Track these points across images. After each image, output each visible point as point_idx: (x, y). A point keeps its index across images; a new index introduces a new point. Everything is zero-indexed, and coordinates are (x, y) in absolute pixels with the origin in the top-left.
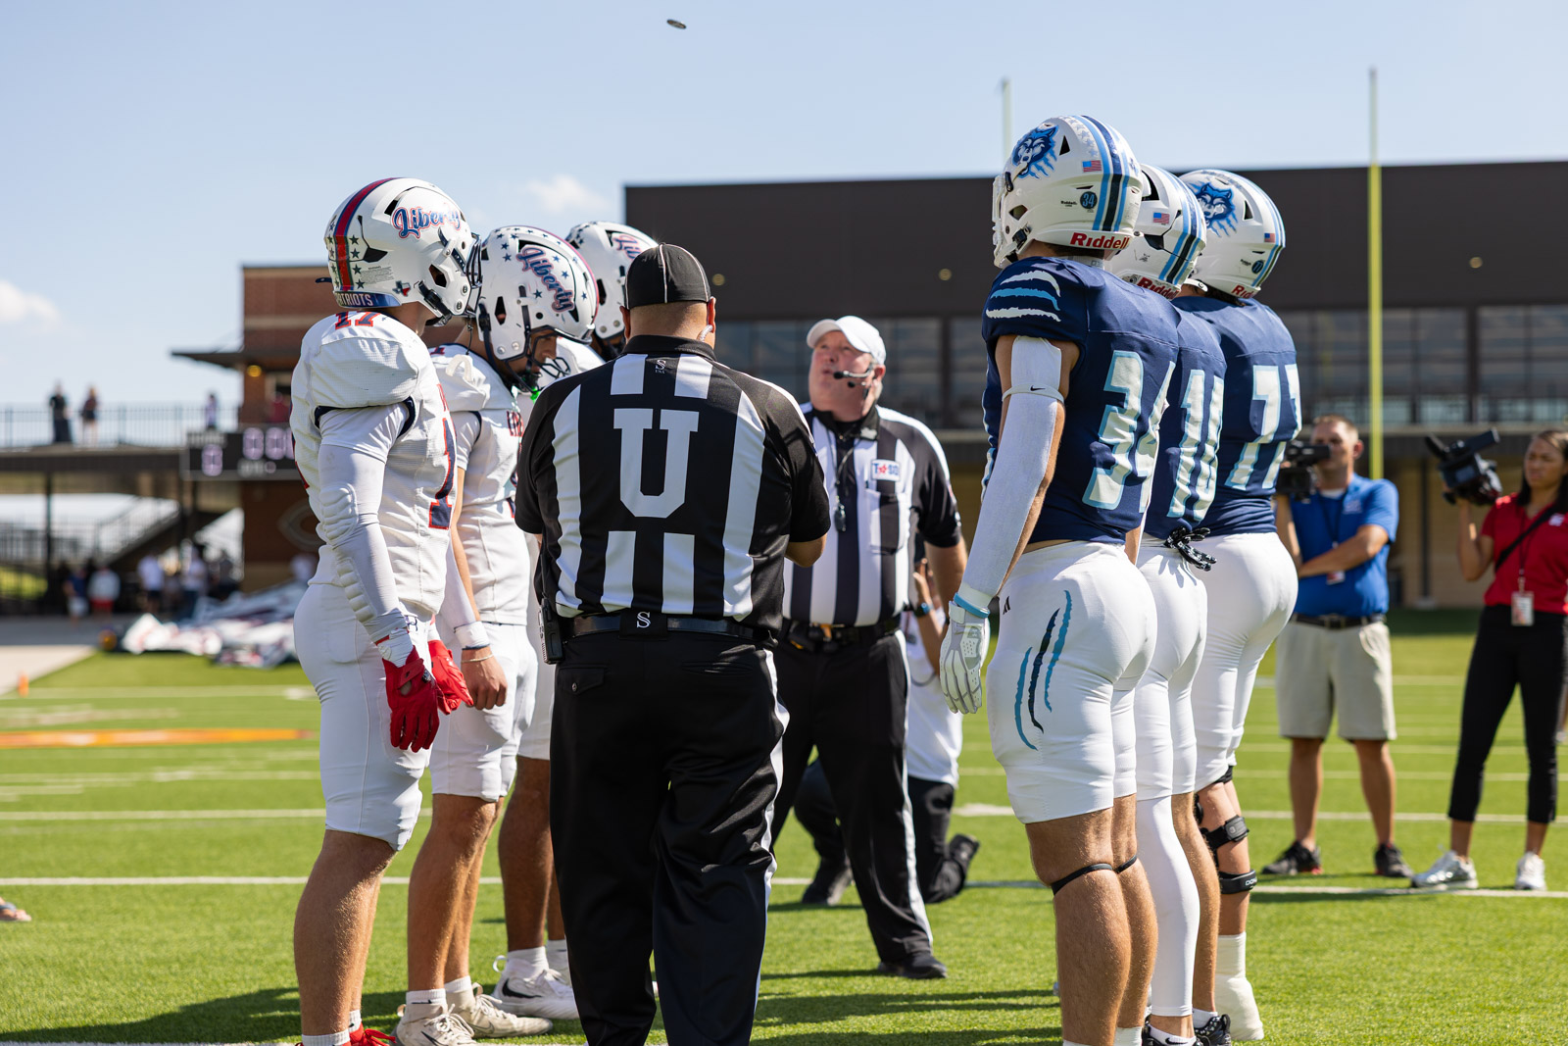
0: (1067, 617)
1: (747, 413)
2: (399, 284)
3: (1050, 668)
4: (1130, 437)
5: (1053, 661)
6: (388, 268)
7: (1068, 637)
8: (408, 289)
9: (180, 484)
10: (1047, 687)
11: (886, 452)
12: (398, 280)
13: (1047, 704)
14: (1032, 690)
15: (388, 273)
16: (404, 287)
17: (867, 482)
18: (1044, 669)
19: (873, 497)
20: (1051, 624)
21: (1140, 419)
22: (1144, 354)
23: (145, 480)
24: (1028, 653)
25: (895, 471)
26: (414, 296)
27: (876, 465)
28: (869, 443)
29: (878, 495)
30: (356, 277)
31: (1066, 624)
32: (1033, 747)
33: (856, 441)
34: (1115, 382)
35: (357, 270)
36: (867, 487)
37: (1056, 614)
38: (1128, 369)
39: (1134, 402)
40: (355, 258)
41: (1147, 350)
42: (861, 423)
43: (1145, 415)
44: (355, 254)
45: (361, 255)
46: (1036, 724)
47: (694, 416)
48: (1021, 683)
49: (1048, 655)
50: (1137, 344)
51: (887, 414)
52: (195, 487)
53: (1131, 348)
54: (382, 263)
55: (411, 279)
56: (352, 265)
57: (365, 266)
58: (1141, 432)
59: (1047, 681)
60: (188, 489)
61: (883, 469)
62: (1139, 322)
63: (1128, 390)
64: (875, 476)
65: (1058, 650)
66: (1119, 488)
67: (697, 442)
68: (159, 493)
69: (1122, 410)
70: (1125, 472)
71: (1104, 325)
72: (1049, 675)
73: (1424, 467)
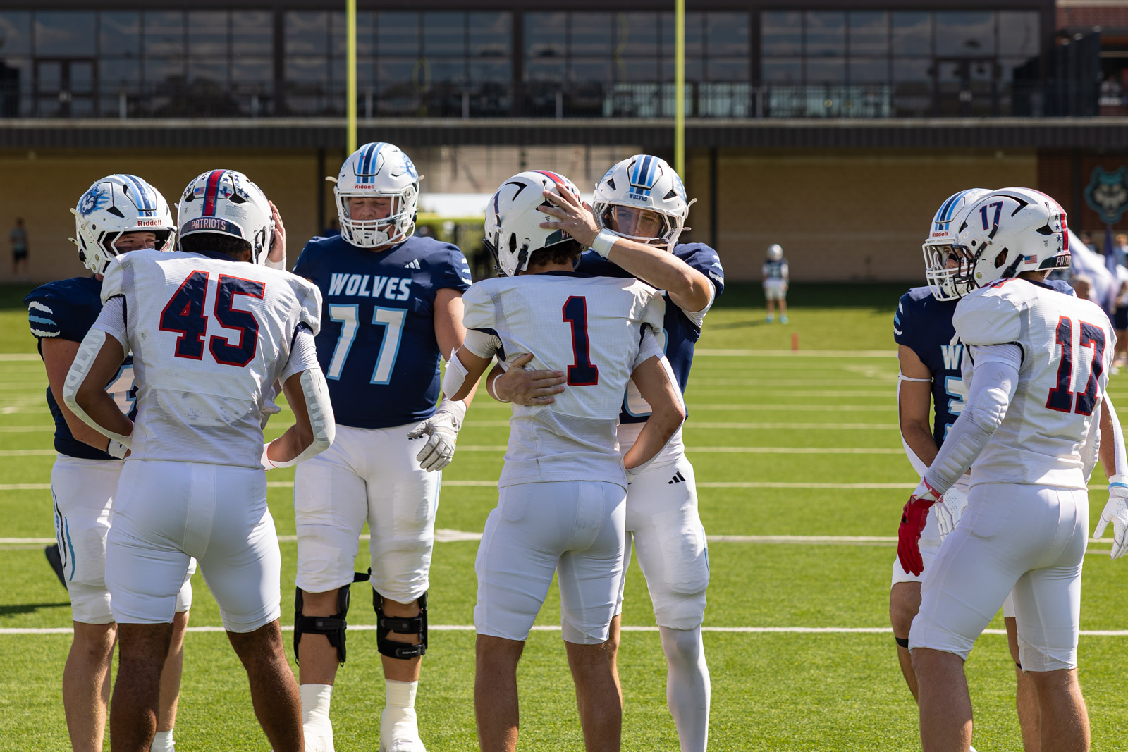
73: (713, 155)
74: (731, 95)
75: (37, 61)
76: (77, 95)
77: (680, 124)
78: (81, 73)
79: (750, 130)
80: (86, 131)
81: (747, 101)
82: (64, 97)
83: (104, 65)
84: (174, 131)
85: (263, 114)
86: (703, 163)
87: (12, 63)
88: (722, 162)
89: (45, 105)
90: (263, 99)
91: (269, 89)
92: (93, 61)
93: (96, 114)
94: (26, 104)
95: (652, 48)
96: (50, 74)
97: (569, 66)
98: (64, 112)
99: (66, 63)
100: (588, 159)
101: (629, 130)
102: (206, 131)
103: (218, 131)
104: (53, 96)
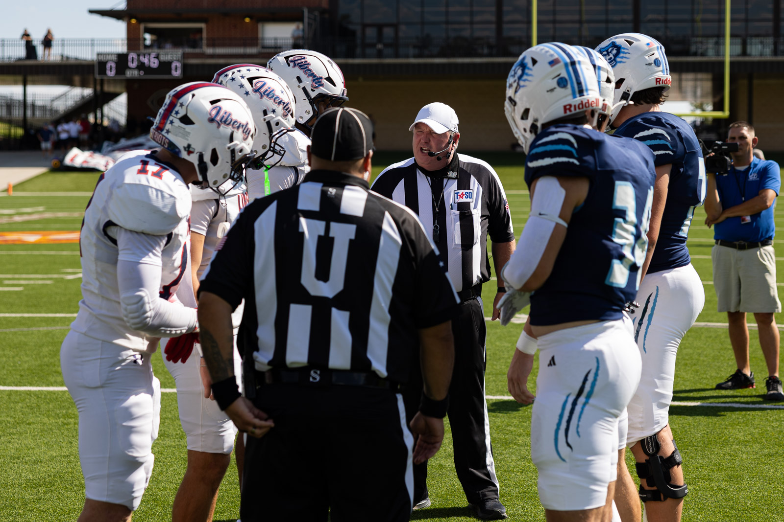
0: (596, 375)
1: (389, 226)
2: (189, 146)
3: (583, 409)
4: (631, 239)
5: (585, 404)
6: (189, 133)
7: (596, 389)
8: (192, 152)
9: (95, 80)
10: (579, 421)
11: (464, 184)
12: (190, 143)
13: (578, 432)
14: (569, 422)
15: (187, 136)
16: (191, 149)
17: (451, 205)
18: (578, 408)
19: (456, 215)
20: (585, 380)
21: (637, 227)
22: (634, 184)
23: (77, 79)
24: (568, 396)
25: (469, 196)
26: (194, 159)
27: (457, 193)
28: (453, 181)
29: (458, 212)
30: (168, 126)
31: (595, 380)
32: (563, 460)
33: (445, 181)
34: (619, 203)
35: (172, 122)
36: (452, 209)
37: (589, 373)
38: (626, 193)
39: (631, 216)
40: (175, 116)
41: (635, 181)
42: (447, 168)
43: (639, 225)
44: (177, 113)
45: (179, 116)
46: (569, 445)
47: (353, 228)
48: (561, 416)
49: (582, 399)
50: (629, 177)
51: (464, 158)
52: (102, 82)
53: (625, 180)
54: (188, 128)
55: (197, 147)
56: (171, 118)
57: (177, 123)
58: (638, 237)
59: (580, 417)
60: (98, 82)
61: (462, 196)
62: (628, 163)
63: (627, 208)
64: (456, 201)
65: (589, 397)
66: (626, 272)
67: (353, 245)
68: (84, 85)
69: (626, 221)
70: (630, 263)
71: (606, 164)
72: (581, 413)
73: (750, 78)
74: (762, 43)
75: (365, 26)
76: (386, 45)
77: (727, 60)
78: (388, 32)
79: (772, 63)
80: (389, 65)
81: (772, 47)
82: (380, 46)
83: (403, 28)
84: (438, 65)
85: (490, 55)
86: (743, 83)
87: (351, 27)
88: (756, 82)
89: (368, 51)
90: (490, 47)
91: (492, 41)
92: (395, 26)
93: (397, 56)
94: (358, 51)
95: (716, 17)
96: (371, 32)
97: (666, 28)
98: (380, 54)
99: (380, 27)
100: (680, 80)
101: (700, 63)
102: (456, 65)
103: (463, 65)
104: (373, 46)
